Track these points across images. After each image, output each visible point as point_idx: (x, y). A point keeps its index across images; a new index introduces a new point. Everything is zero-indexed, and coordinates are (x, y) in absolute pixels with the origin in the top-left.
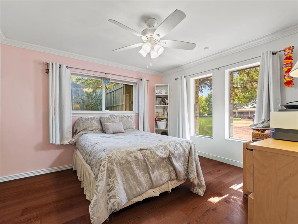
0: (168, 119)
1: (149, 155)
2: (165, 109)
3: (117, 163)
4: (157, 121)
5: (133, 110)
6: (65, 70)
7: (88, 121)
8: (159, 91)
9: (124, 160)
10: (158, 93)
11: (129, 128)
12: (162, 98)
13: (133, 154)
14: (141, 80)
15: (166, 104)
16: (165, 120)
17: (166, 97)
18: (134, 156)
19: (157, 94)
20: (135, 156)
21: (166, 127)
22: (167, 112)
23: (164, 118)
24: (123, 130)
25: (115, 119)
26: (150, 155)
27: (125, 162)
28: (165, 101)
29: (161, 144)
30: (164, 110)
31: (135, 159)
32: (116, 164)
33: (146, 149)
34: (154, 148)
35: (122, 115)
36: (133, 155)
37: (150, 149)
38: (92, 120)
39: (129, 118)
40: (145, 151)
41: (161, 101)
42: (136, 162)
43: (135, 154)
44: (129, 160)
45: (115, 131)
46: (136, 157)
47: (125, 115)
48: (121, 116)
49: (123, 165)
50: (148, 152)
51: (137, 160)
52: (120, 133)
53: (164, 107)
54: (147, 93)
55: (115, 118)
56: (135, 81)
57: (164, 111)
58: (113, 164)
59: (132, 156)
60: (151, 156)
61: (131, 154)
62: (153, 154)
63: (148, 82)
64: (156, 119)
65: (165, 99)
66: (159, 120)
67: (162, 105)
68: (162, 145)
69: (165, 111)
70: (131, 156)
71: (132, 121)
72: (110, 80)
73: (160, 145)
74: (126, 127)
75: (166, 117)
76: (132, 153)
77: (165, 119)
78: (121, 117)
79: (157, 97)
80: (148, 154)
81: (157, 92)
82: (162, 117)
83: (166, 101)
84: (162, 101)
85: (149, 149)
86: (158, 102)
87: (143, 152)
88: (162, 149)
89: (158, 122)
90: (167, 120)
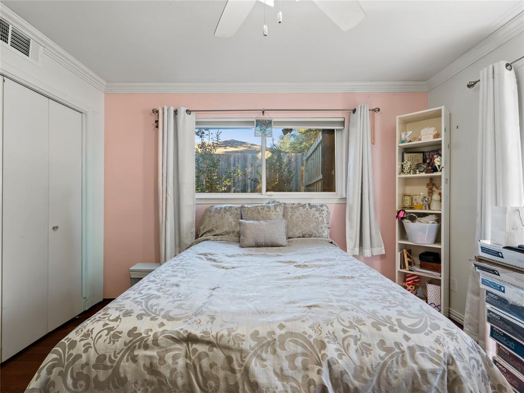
0: (440, 214)
1: (214, 372)
2: (433, 185)
3: (78, 373)
4: (403, 218)
5: (335, 191)
6: (184, 117)
7: (219, 213)
8: (410, 133)
9: (106, 368)
10: (408, 139)
11: (310, 236)
12: (423, 152)
13: (148, 353)
14: (354, 111)
15: (435, 170)
16: (434, 218)
17: (436, 149)
18: (148, 364)
19: (403, 142)
20: (151, 364)
21: (438, 240)
22: (440, 194)
23: (428, 211)
24: (283, 240)
25: (271, 212)
26: (221, 374)
27: (108, 380)
28: (432, 159)
29: (301, 331)
30: (431, 189)
31: (148, 377)
32: (72, 377)
33: (209, 343)
34: (248, 344)
35: (296, 202)
36: (146, 356)
37: (231, 344)
38: (225, 213)
39: (314, 209)
40: (201, 348)
41: (421, 161)
42: (150, 390)
43: (153, 353)
44: (125, 372)
45: (261, 240)
46: (152, 369)
47: (303, 202)
48: (294, 204)
49: (96, 388)
50: (219, 356)
51: (155, 379)
52: (272, 246)
53: (431, 179)
54: (373, 143)
55: (272, 209)
56: (338, 117)
57: (431, 193)
58: (63, 375)
59: (141, 362)
60: (226, 378)
61: (141, 353)
62: (233, 371)
63: (377, 114)
64: (399, 213)
65: (435, 156)
66: (412, 219)
67: (423, 174)
68: (302, 336)
69: (436, 191)
70: (134, 359)
71: (320, 219)
72: (271, 123)
73: (291, 334)
74: (300, 231)
75: (435, 209)
76: (146, 347)
77: (432, 214)
78: (292, 208)
79: (407, 150)
80: (212, 365)
81: (404, 137)
82: (421, 209)
83: (437, 162)
84: (424, 161)
85: (224, 342)
86: (407, 165)
87: (195, 350)
88: (292, 357)
89: (407, 222)
90: (438, 217)
